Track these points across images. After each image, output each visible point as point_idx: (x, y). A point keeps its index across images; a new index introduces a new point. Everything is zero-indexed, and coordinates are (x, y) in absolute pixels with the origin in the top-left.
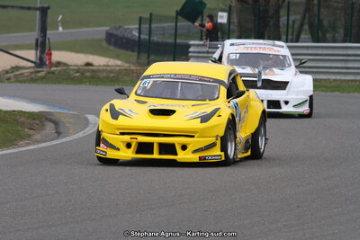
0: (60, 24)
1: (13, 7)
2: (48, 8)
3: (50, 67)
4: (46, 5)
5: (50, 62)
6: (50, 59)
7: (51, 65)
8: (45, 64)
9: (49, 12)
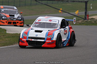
0: (91, 6)
1: (77, 1)
2: (88, 1)
3: (88, 20)
4: (87, 1)
5: (88, 18)
6: (88, 17)
7: (88, 19)
8: (86, 19)
9: (88, 3)
